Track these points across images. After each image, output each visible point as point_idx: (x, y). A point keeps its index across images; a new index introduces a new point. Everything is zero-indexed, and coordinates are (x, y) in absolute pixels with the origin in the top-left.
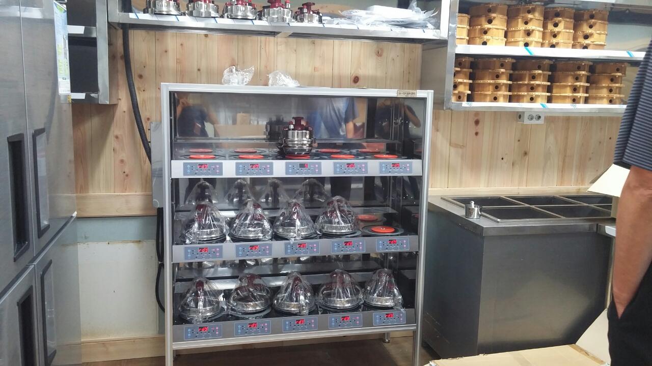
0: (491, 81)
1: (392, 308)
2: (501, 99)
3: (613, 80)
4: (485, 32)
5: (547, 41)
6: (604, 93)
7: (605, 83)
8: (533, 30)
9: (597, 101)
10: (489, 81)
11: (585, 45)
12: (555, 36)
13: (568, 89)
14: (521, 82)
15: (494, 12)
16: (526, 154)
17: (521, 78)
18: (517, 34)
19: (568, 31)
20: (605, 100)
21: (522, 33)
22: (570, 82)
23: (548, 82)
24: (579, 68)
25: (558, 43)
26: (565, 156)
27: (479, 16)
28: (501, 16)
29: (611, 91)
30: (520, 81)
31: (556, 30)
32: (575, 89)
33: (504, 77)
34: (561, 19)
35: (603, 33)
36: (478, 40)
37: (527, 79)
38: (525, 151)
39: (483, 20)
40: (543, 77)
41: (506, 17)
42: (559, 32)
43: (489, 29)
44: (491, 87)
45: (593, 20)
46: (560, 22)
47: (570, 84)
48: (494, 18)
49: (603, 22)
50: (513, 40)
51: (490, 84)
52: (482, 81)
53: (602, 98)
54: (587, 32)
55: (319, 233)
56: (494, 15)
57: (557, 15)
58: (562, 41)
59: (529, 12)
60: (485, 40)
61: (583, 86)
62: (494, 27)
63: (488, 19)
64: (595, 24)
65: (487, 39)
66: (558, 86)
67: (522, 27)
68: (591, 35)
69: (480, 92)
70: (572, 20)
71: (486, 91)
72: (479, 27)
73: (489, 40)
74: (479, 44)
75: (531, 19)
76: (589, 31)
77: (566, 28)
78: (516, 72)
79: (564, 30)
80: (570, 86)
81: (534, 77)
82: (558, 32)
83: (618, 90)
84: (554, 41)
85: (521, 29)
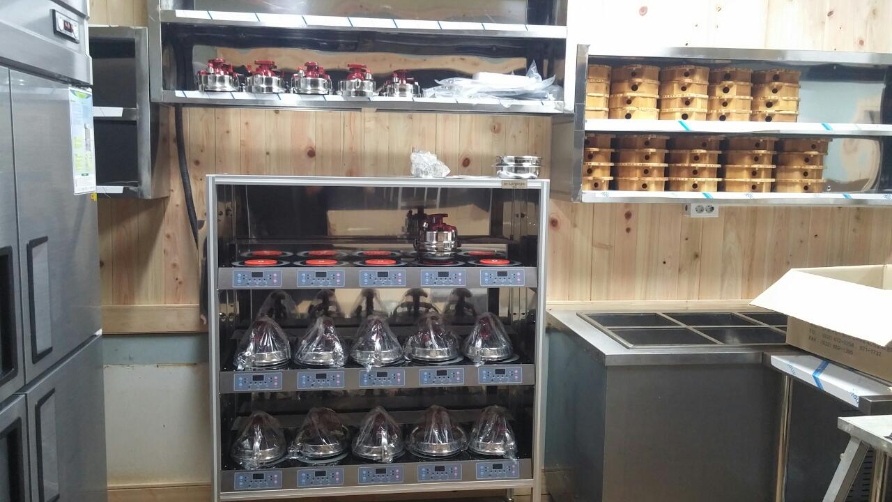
0: (638, 164)
1: (501, 457)
2: (653, 187)
3: (808, 160)
4: (629, 102)
5: (715, 111)
6: (796, 177)
7: (798, 165)
8: (693, 98)
9: (788, 188)
10: (635, 164)
11: (767, 115)
12: (725, 104)
13: (745, 173)
14: (680, 165)
15: (639, 77)
16: (697, 256)
17: (680, 159)
18: (672, 103)
19: (742, 97)
20: (798, 187)
21: (678, 101)
22: (747, 163)
23: (718, 163)
24: (758, 146)
25: (729, 113)
26: (752, 259)
27: (621, 81)
28: (649, 81)
29: (805, 174)
30: (679, 163)
31: (726, 96)
32: (754, 173)
33: (656, 158)
34: (730, 82)
35: (792, 98)
36: (620, 112)
37: (688, 160)
38: (695, 253)
39: (626, 86)
40: (710, 157)
41: (657, 82)
42: (730, 100)
43: (633, 98)
44: (638, 172)
45: (777, 83)
46: (731, 86)
47: (746, 166)
48: (640, 83)
49: (791, 84)
50: (667, 110)
51: (637, 168)
52: (626, 164)
53: (794, 184)
54: (769, 98)
55: (407, 358)
56: (638, 80)
57: (728, 77)
58: (734, 111)
59: (687, 75)
60: (628, 112)
61: (766, 170)
62: (640, 95)
63: (632, 85)
64: (780, 87)
65: (631, 111)
66: (732, 169)
67: (677, 94)
68: (776, 102)
69: (624, 178)
70: (748, 83)
71: (632, 177)
72: (621, 95)
73: (634, 111)
74: (622, 118)
75: (690, 84)
76: (772, 97)
77: (738, 94)
78: (674, 152)
79: (737, 97)
80: (747, 169)
81: (696, 158)
82: (728, 99)
83: (815, 173)
84: (724, 111)
85: (677, 96)
